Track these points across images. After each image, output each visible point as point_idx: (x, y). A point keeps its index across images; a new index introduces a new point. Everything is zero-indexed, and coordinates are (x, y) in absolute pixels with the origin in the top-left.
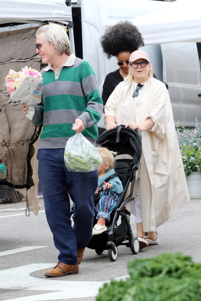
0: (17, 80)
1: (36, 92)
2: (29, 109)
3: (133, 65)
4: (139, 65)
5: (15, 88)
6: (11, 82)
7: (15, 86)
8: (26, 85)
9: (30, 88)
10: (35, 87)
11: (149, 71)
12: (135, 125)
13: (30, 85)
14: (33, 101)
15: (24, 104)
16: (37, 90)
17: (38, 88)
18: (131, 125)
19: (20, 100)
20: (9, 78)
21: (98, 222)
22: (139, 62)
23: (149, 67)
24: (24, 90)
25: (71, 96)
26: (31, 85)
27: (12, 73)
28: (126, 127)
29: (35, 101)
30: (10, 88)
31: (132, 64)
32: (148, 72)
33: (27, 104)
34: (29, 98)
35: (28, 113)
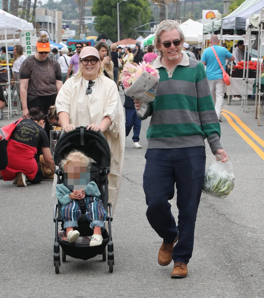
0: (133, 75)
1: (151, 90)
2: (142, 106)
3: (83, 62)
4: (89, 62)
5: (131, 84)
6: (128, 77)
7: (131, 81)
8: (143, 82)
9: (145, 85)
10: (151, 85)
11: (99, 68)
12: (97, 127)
13: (146, 82)
14: (148, 98)
15: (137, 100)
16: (153, 89)
17: (153, 86)
18: (92, 127)
19: (134, 96)
20: (125, 72)
21: (94, 231)
22: (89, 59)
23: (99, 64)
24: (139, 86)
25: (186, 96)
26: (148, 83)
27: (129, 67)
28: (88, 129)
29: (149, 99)
30: (126, 82)
31: (82, 60)
32: (98, 70)
33: (140, 101)
34: (143, 95)
35: (140, 109)
